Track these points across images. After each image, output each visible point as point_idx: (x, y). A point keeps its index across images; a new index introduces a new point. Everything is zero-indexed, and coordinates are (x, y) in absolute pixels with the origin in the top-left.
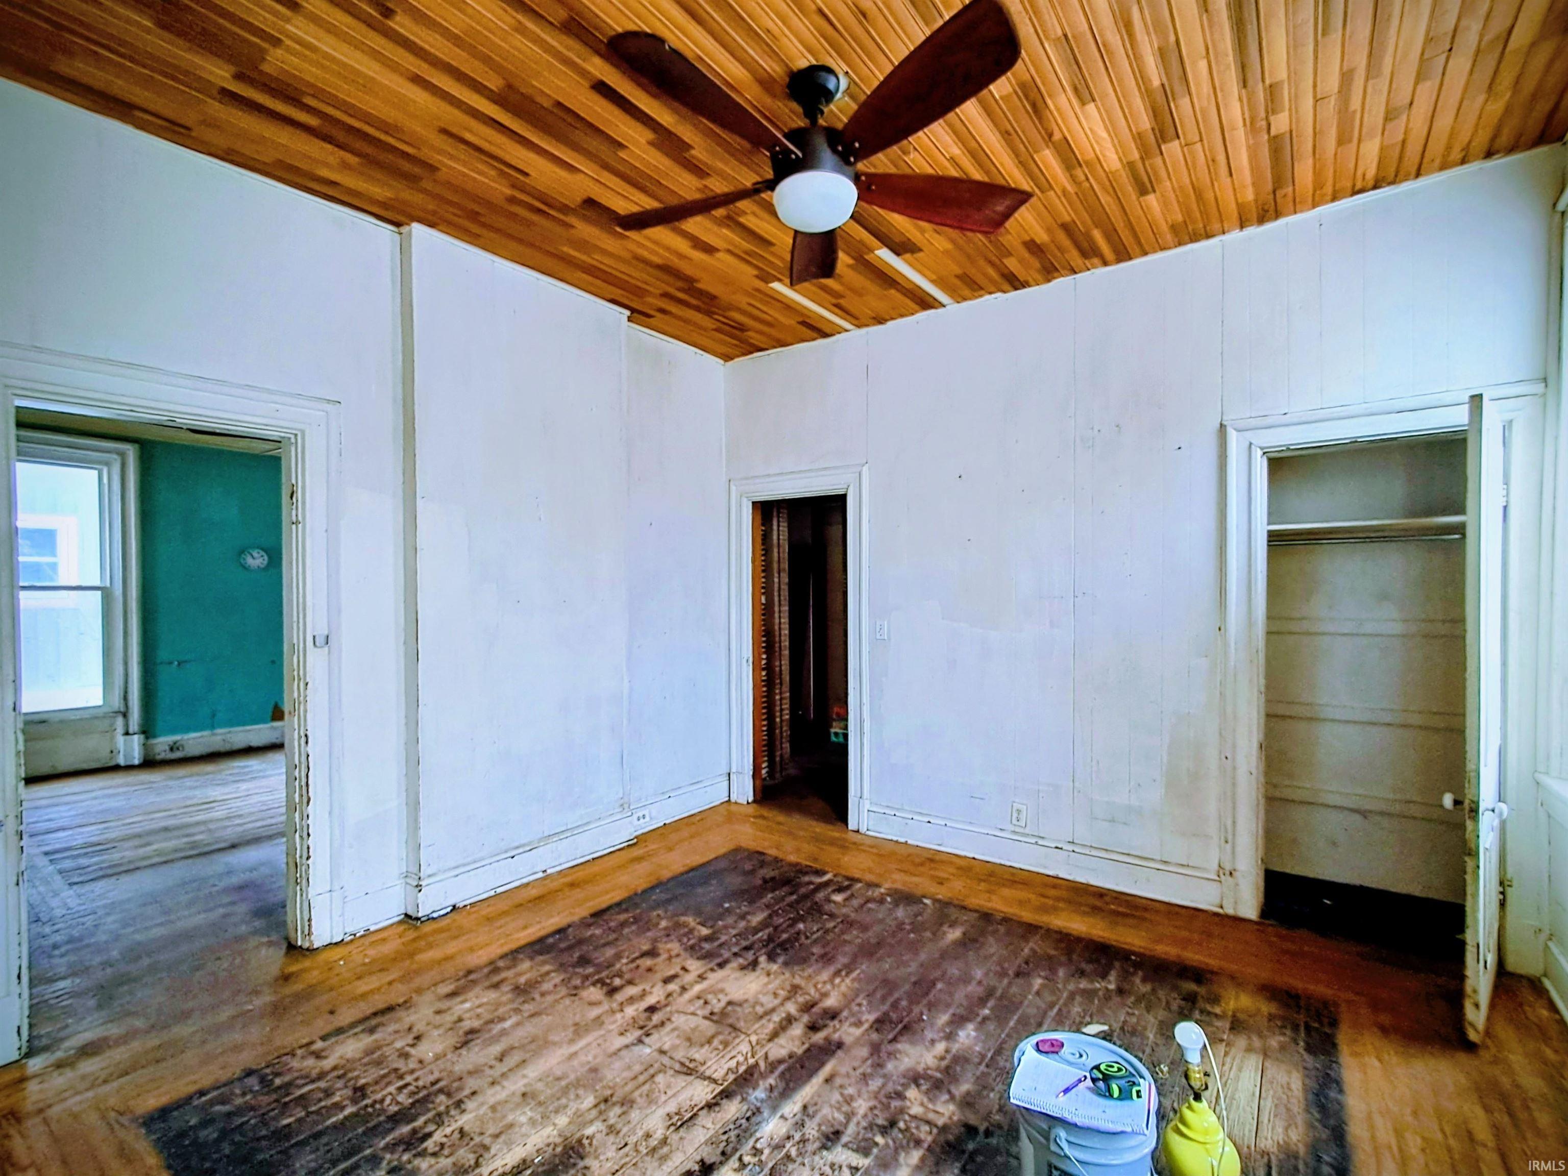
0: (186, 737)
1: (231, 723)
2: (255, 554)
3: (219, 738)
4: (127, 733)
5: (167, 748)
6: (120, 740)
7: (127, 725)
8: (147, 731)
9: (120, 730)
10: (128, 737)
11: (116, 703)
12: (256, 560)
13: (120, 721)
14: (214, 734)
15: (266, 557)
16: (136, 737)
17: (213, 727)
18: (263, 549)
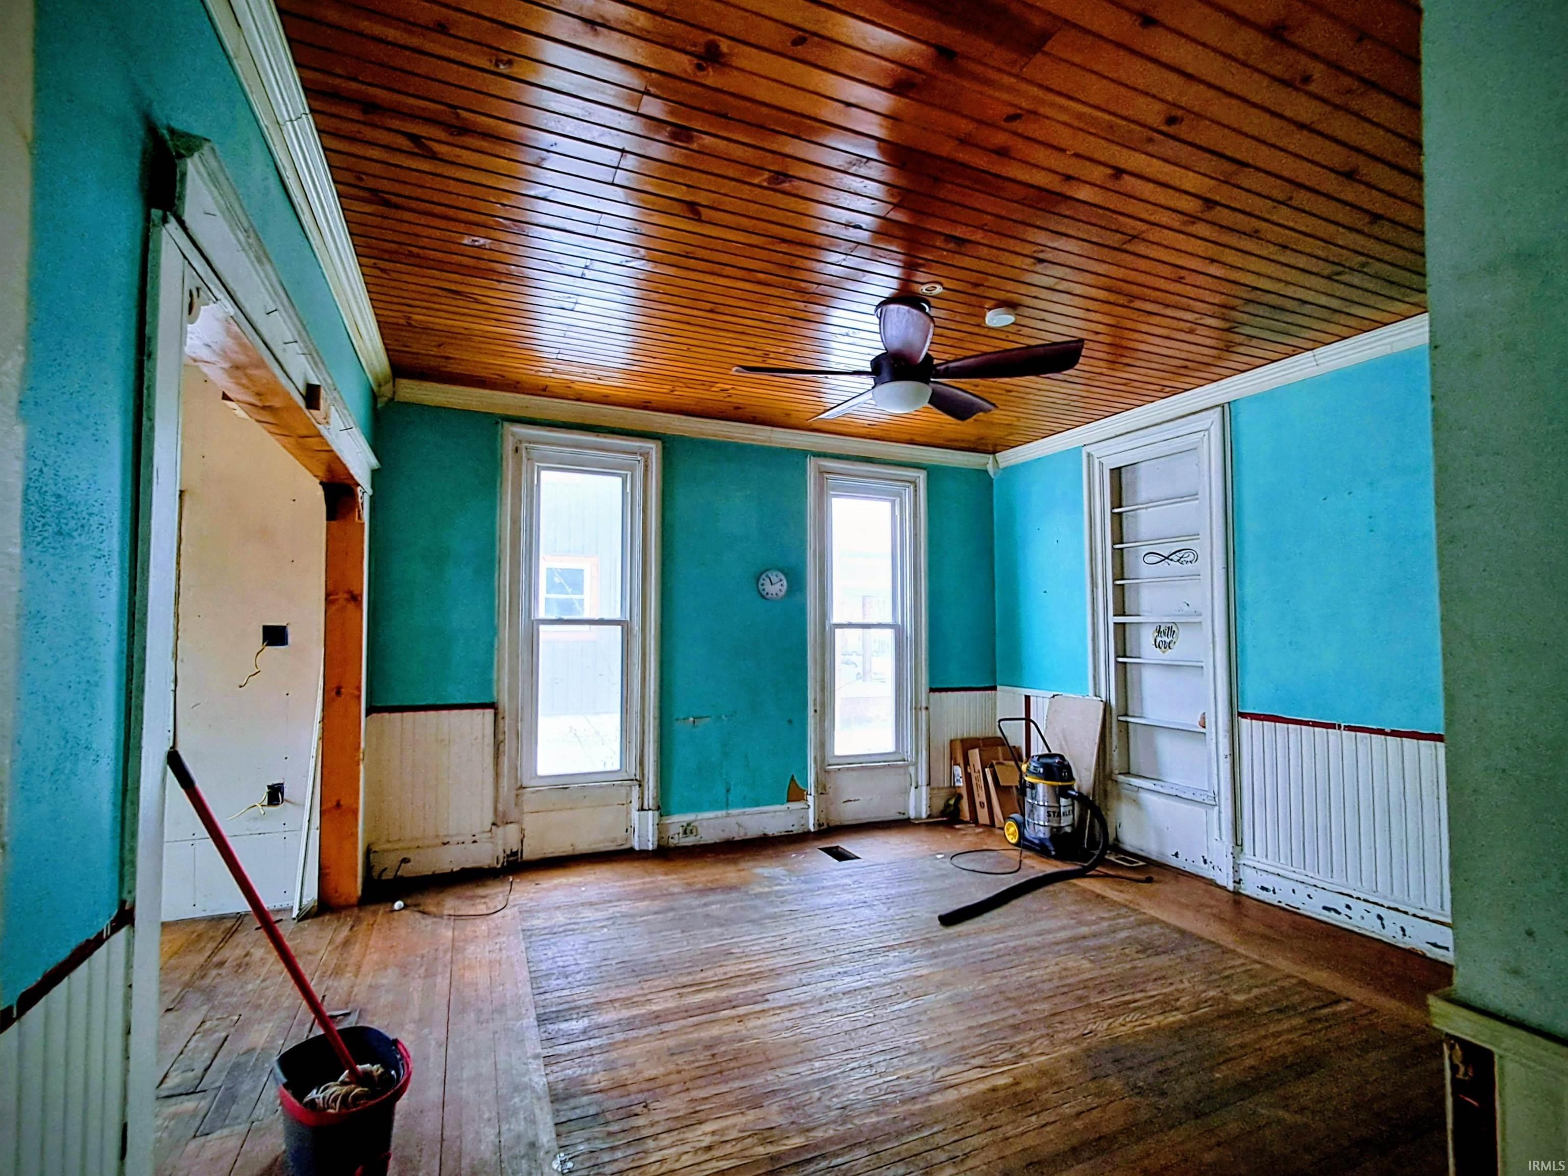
0: (701, 816)
1: (747, 802)
2: (774, 579)
3: (732, 821)
4: (642, 809)
5: (681, 830)
6: (635, 814)
7: (642, 798)
8: (662, 809)
9: (636, 804)
10: (643, 813)
11: (633, 770)
12: (776, 586)
13: (636, 791)
14: (728, 815)
15: (785, 582)
16: (650, 812)
17: (727, 805)
18: (782, 571)
